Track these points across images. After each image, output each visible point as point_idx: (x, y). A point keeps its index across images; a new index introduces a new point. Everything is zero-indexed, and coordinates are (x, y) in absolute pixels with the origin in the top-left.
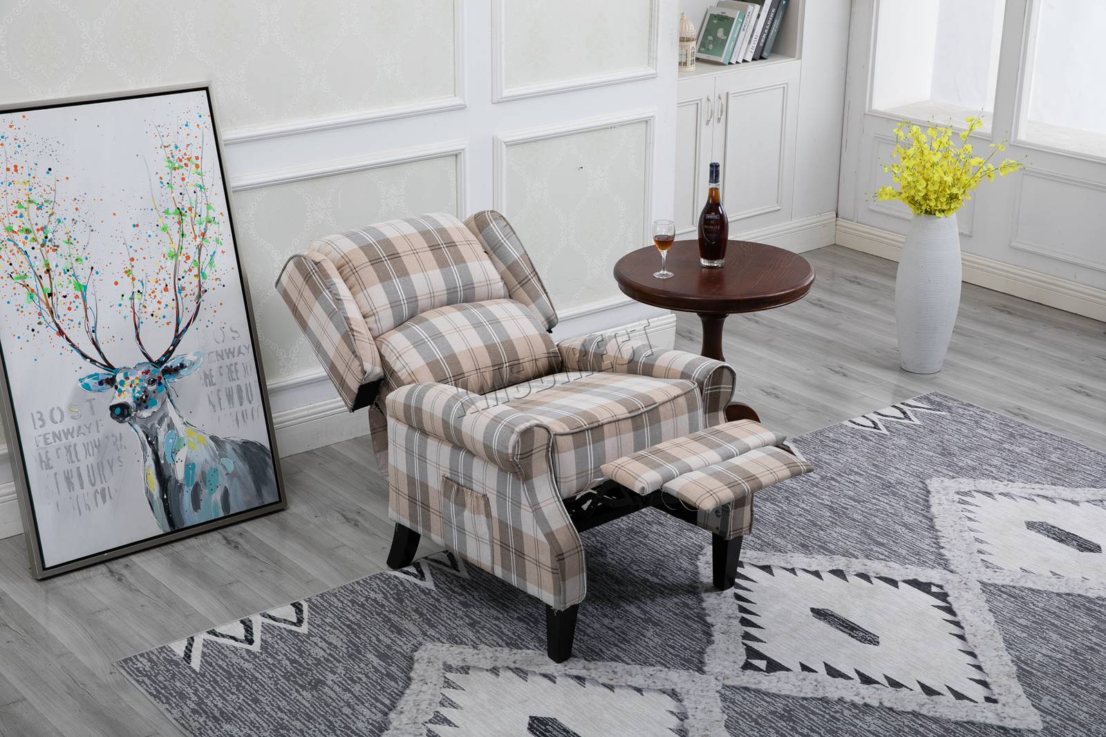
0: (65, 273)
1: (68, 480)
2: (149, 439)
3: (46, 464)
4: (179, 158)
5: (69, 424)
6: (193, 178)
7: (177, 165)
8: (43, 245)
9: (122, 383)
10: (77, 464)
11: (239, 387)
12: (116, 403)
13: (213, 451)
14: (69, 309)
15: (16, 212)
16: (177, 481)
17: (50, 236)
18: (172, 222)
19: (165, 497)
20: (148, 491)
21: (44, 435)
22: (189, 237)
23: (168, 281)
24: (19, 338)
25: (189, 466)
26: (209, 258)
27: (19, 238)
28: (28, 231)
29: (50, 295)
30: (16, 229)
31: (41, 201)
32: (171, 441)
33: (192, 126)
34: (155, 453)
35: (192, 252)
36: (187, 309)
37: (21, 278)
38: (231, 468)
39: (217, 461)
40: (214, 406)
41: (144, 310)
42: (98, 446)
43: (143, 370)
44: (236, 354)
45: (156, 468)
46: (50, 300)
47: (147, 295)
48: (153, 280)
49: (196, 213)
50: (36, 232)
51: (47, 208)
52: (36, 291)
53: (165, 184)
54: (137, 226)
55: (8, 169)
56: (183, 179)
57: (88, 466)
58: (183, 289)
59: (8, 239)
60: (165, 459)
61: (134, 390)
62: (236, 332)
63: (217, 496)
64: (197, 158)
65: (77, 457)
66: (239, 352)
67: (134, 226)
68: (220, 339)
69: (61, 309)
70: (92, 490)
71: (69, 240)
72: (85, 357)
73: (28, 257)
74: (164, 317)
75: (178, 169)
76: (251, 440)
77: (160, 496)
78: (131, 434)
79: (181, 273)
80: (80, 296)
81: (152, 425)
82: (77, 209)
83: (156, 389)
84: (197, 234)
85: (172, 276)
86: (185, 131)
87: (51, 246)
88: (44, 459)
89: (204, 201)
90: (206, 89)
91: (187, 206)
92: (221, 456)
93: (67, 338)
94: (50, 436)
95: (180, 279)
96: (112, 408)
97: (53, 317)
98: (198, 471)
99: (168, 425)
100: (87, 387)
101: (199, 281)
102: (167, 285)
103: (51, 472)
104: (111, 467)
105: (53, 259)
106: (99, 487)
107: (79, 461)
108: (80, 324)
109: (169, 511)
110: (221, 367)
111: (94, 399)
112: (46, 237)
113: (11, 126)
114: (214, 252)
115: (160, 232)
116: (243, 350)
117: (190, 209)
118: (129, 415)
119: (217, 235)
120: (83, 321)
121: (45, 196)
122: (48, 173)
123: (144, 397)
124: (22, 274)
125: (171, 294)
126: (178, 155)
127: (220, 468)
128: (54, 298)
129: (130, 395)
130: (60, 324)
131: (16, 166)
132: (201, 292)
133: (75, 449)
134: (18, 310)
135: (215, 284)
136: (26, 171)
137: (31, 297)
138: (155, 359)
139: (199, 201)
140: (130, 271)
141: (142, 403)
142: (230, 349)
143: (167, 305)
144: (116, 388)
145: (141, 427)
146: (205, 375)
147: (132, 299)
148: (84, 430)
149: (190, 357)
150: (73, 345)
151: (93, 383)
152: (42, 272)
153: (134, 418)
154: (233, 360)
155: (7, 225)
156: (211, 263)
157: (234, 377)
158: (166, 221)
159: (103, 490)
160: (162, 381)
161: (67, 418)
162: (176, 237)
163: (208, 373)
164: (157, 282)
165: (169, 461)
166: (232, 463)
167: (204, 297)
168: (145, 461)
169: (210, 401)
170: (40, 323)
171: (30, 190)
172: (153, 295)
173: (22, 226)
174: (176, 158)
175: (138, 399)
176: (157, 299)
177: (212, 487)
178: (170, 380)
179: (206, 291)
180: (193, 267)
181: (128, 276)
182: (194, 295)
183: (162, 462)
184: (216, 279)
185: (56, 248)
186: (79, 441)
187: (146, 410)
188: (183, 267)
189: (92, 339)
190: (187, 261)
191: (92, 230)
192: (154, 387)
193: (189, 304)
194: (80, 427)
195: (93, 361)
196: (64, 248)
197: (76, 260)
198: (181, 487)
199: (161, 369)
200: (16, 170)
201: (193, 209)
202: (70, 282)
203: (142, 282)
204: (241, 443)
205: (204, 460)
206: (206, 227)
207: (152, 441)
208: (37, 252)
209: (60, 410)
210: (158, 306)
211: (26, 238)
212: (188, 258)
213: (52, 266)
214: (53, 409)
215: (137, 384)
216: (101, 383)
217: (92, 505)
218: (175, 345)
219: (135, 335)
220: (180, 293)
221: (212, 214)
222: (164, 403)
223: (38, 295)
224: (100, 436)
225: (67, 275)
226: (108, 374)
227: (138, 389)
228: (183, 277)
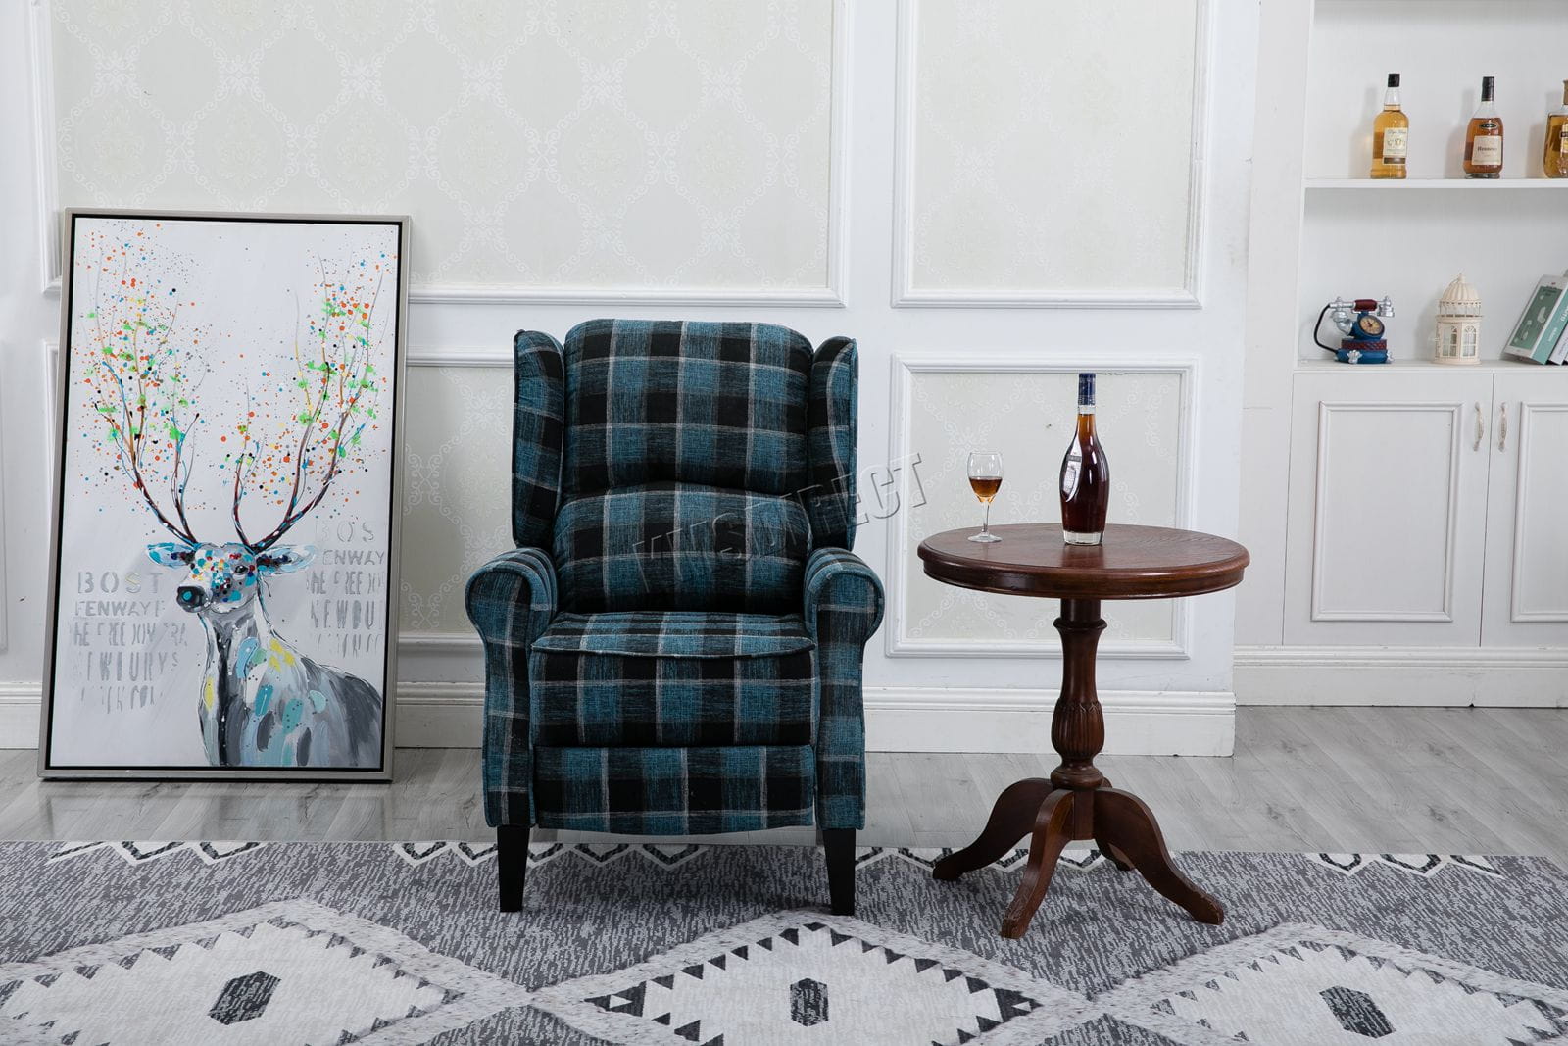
0: (162, 414)
1: (104, 664)
2: (220, 641)
3: (82, 638)
4: (342, 302)
5: (122, 596)
6: (355, 328)
7: (337, 311)
8: (143, 377)
9: (201, 562)
10: (120, 648)
11: (357, 605)
12: (189, 585)
13: (302, 678)
14: (157, 458)
15: (120, 333)
16: (244, 704)
17: (154, 368)
18: (314, 379)
19: (223, 720)
20: (201, 706)
21: (89, 603)
22: (333, 401)
23: (291, 449)
24: (87, 479)
25: (265, 689)
26: (354, 431)
27: (117, 364)
28: (129, 357)
29: (138, 437)
30: (115, 351)
31: (153, 325)
32: (248, 650)
33: (370, 266)
34: (224, 661)
35: (333, 420)
36: (309, 489)
37: (107, 409)
38: (321, 707)
39: (305, 692)
40: (317, 620)
41: (252, 478)
42: (151, 634)
43: (233, 553)
44: (363, 560)
45: (220, 679)
46: (135, 442)
47: (260, 462)
48: (272, 443)
49: (350, 373)
50: (139, 360)
51: (159, 335)
52: (121, 429)
53: (317, 330)
54: (268, 375)
55: (124, 283)
56: (342, 329)
57: (132, 654)
58: (310, 463)
59: (104, 363)
60: (234, 671)
61: (214, 575)
62: (370, 532)
63: (294, 738)
64: (367, 306)
65: (122, 639)
66: (368, 559)
67: (264, 374)
68: (346, 535)
69: (146, 457)
70: (130, 685)
71: (177, 376)
72: (162, 519)
73: (123, 387)
74: (276, 493)
75: (338, 315)
76: (359, 677)
77: (217, 718)
78: (197, 628)
79: (311, 443)
80: (175, 446)
81: (228, 625)
82: (196, 342)
83: (244, 580)
84: (345, 398)
85: (299, 444)
86: (358, 270)
87: (153, 379)
88: (81, 632)
89: (364, 360)
90: (399, 224)
91: (339, 361)
92: (311, 687)
93: (145, 491)
94: (95, 606)
95: (308, 450)
96: (182, 590)
97: (134, 464)
98: (275, 698)
99: (249, 630)
100: (156, 557)
101: (334, 458)
102: (289, 455)
103: (85, 650)
104: (162, 663)
105: (152, 393)
106: (140, 683)
107: (123, 645)
108: (165, 478)
109: (224, 739)
110: (337, 573)
111: (161, 574)
112: (150, 368)
113: (139, 234)
114: (363, 426)
115: (295, 386)
116: (374, 557)
117: (343, 367)
118: (201, 604)
119: (371, 406)
120: (171, 475)
121: (161, 321)
122: (171, 294)
123: (226, 587)
124: (110, 406)
125: (292, 466)
126: (341, 298)
127: (306, 702)
128: (142, 441)
129: (208, 579)
130: (141, 474)
131: (134, 281)
132: (334, 471)
133: (122, 629)
134: (94, 447)
135: (355, 465)
136: (145, 286)
137: (114, 435)
138: (251, 542)
139: (357, 359)
140: (244, 427)
141: (222, 592)
142: (355, 552)
143: (283, 479)
144: (193, 566)
145: (213, 623)
146: (314, 577)
147: (239, 462)
148: (139, 608)
149: (298, 551)
150: (151, 503)
151: (164, 553)
152: (134, 407)
153: (206, 610)
154: (357, 568)
155: (107, 345)
156: (355, 438)
157: (354, 589)
158: (308, 376)
159: (145, 688)
160: (255, 572)
161: (122, 587)
162: (316, 397)
163: (319, 576)
164: (277, 448)
165: (240, 674)
166: (324, 700)
167: (336, 478)
168: (208, 666)
169: (313, 614)
170: (116, 468)
171: (145, 310)
172: (267, 463)
173: (124, 350)
174: (339, 301)
175: (217, 587)
176: (273, 469)
177: (289, 724)
178: (266, 573)
179: (340, 472)
180: (329, 439)
181: (242, 433)
182: (322, 473)
183: (230, 674)
184: (358, 460)
185: (158, 383)
186: (129, 620)
187: (225, 604)
188: (317, 435)
189: (177, 500)
190: (324, 430)
191: (209, 370)
192: (243, 577)
193: (313, 484)
194: (134, 604)
195: (171, 527)
196: (168, 384)
197: (181, 402)
198: (247, 712)
199: (256, 557)
200: (133, 285)
201: (347, 368)
202: (166, 426)
203: (257, 444)
204: (343, 678)
205: (287, 685)
206: (359, 392)
207: (223, 644)
208: (135, 382)
209: (116, 577)
210: (272, 477)
211: (126, 365)
212: (325, 426)
213: (148, 404)
214: (107, 574)
215: (220, 568)
216: (174, 556)
217: (127, 703)
218: (282, 530)
219: (232, 506)
220: (304, 467)
221: (371, 377)
222: (250, 599)
223: (122, 434)
224: (157, 620)
225: (164, 418)
226: (187, 548)
227: (220, 574)
228: (313, 449)
